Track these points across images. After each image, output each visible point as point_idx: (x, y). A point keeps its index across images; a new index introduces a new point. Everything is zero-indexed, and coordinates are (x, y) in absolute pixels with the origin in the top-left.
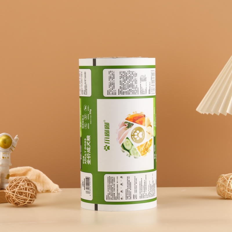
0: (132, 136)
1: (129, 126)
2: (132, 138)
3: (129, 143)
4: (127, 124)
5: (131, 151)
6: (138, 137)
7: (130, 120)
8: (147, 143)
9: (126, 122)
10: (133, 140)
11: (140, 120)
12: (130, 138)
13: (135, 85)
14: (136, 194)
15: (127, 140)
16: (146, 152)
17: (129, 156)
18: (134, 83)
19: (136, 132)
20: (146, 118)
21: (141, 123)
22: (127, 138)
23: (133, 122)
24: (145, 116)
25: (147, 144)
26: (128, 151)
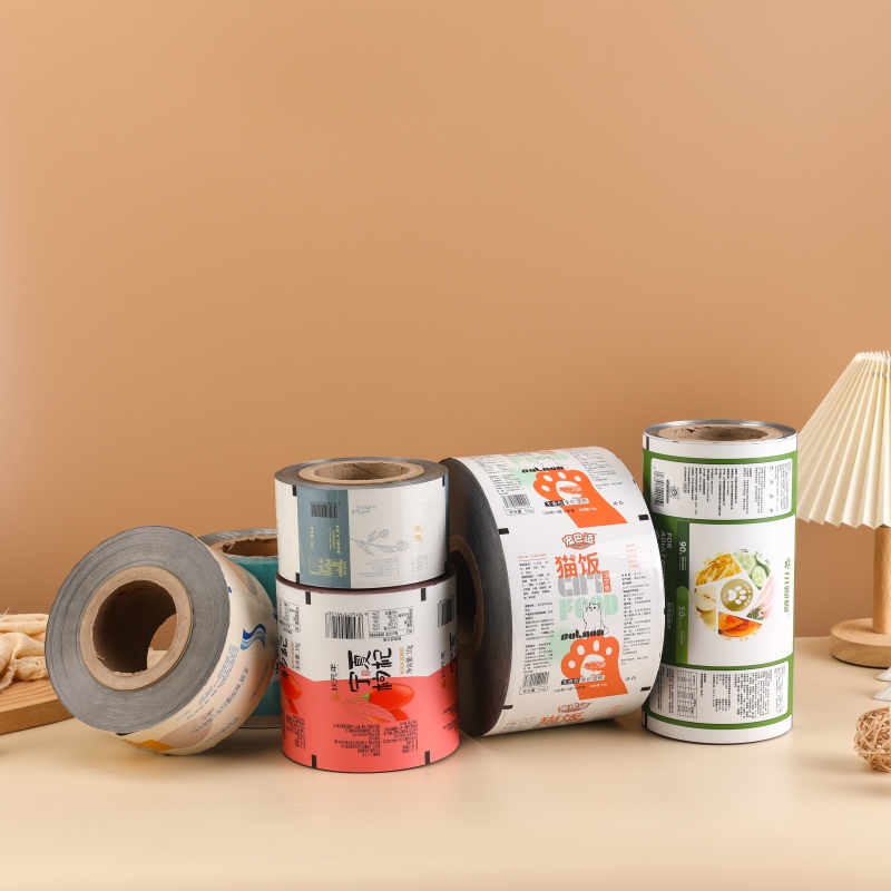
0: (751, 594)
1: (754, 614)
2: (751, 589)
3: (756, 580)
4: (760, 615)
5: (754, 563)
6: (738, 592)
7: (754, 625)
8: (716, 578)
9: (761, 619)
10: (749, 585)
11: (732, 625)
12: (755, 589)
13: (741, 692)
14: (746, 478)
15: (760, 585)
16: (718, 562)
17: (757, 553)
18: (745, 696)
19: (743, 602)
20: (717, 627)
21: (730, 619)
22: (760, 588)
23: (747, 621)
24: (720, 632)
25: (713, 576)
26: (759, 564)
